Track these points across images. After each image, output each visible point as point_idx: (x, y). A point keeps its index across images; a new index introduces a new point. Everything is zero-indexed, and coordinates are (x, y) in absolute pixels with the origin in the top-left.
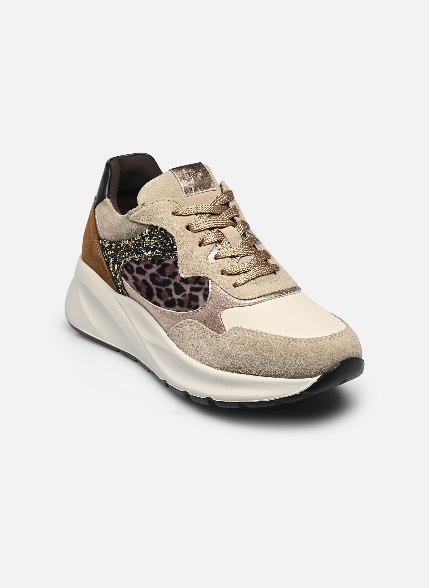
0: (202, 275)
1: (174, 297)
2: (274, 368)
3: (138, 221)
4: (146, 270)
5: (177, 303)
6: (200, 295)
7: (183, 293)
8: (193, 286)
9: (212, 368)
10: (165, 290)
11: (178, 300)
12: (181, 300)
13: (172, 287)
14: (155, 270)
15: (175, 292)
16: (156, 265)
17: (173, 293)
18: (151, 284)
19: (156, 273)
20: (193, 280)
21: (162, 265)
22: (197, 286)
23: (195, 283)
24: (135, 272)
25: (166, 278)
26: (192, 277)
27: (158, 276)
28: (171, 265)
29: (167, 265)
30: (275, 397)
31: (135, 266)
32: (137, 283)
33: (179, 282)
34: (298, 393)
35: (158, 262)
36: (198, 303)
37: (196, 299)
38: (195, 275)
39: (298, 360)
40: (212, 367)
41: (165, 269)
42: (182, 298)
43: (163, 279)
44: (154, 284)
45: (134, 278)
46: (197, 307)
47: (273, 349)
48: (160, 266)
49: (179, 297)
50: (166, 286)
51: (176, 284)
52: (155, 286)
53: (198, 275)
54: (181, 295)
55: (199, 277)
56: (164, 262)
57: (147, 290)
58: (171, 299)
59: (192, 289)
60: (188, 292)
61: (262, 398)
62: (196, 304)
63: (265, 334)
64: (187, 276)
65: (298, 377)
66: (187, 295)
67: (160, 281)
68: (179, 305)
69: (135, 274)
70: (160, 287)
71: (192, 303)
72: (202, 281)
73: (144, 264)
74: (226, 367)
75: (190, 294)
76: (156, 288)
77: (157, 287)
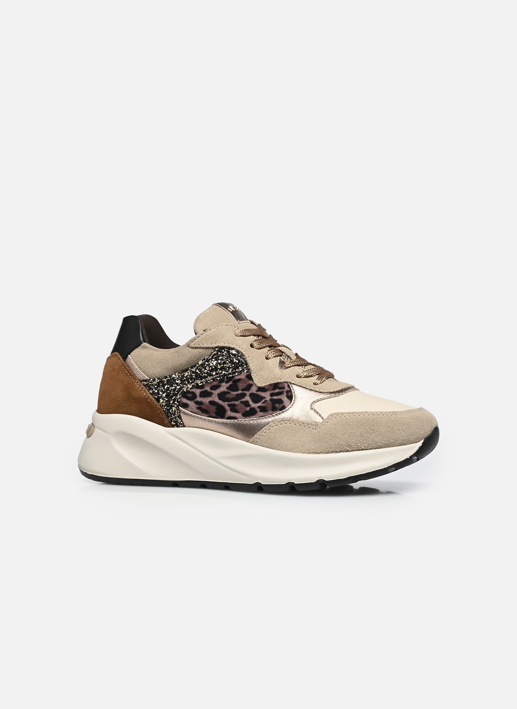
0: (279, 381)
1: (252, 406)
2: (383, 438)
3: (203, 346)
4: (213, 391)
5: (258, 410)
6: (284, 398)
7: (264, 400)
8: (272, 392)
9: (316, 455)
10: (240, 403)
11: (258, 407)
12: (262, 406)
13: (247, 398)
14: (225, 388)
15: (253, 401)
16: (225, 383)
17: (251, 403)
18: (221, 402)
19: (227, 390)
20: (272, 387)
21: (233, 382)
22: (277, 391)
23: (274, 389)
24: (198, 397)
25: (240, 392)
26: (269, 385)
27: (229, 393)
28: (243, 379)
29: (239, 380)
30: (388, 464)
31: (198, 392)
32: (203, 407)
33: (255, 392)
34: (409, 458)
35: (227, 380)
36: (284, 404)
37: (281, 401)
38: (273, 383)
39: (404, 428)
40: (315, 453)
41: (238, 384)
42: (263, 405)
43: (235, 395)
44: (224, 401)
45: (197, 403)
46: (284, 408)
47: (379, 423)
48: (231, 383)
49: (259, 404)
50: (241, 399)
51: (252, 395)
52: (226, 403)
53: (275, 382)
54: (262, 402)
55: (276, 383)
56: (234, 379)
57: (217, 409)
58: (250, 409)
59: (272, 395)
60: (268, 398)
61: (377, 468)
62: (281, 406)
63: (366, 412)
64: (263, 385)
65: (405, 443)
66: (269, 401)
67: (231, 397)
68: (261, 411)
69: (199, 399)
70: (233, 402)
71: (277, 405)
72: (281, 386)
73: (210, 386)
74: (333, 449)
75: (271, 400)
76: (228, 405)
77: (229, 403)
